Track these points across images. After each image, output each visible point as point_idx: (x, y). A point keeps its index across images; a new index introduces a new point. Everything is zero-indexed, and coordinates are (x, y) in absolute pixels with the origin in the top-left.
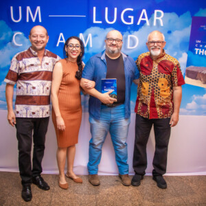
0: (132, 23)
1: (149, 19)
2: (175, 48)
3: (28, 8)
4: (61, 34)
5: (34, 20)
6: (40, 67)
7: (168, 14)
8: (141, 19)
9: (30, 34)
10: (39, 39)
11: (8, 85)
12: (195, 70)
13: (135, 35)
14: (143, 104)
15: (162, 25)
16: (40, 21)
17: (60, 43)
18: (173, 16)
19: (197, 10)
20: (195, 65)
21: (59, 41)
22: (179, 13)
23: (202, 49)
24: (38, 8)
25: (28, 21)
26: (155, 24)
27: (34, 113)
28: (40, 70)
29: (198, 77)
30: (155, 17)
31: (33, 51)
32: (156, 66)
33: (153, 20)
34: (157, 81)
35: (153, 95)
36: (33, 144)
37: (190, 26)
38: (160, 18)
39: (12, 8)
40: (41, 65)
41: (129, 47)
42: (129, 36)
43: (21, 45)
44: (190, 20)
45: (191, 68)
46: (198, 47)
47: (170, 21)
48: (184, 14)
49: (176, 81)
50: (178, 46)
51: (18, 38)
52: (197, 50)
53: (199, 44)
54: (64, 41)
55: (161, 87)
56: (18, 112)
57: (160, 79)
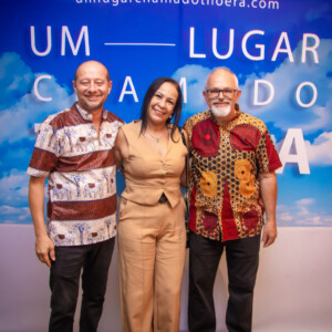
0: (262, 57)
3: (65, 29)
4: (128, 79)
5: (75, 52)
6: (96, 143)
8: (278, 50)
9: (76, 79)
10: (93, 88)
11: (34, 179)
14: (207, 213)
16: (88, 53)
21: (124, 92)
24: (85, 29)
25: (63, 53)
26: (303, 60)
28: (97, 149)
31: (83, 112)
32: (225, 137)
34: (231, 166)
38: (313, 49)
39: (33, 28)
40: (98, 138)
41: (256, 103)
42: (257, 82)
43: (50, 99)
49: (266, 164)
54: (133, 92)
55: (240, 176)
56: (62, 237)
57: (237, 162)
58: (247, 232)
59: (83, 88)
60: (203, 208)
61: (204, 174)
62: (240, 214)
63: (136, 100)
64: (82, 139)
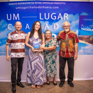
0: (55, 19)
1: (62, 17)
2: (73, 28)
3: (14, 14)
4: (27, 24)
5: (16, 19)
7: (70, 15)
8: (59, 17)
12: (82, 37)
13: (57, 24)
14: (63, 52)
15: (67, 19)
16: (19, 19)
17: (27, 28)
18: (72, 15)
19: (81, 13)
20: (82, 35)
21: (26, 27)
22: (74, 14)
23: (84, 28)
24: (18, 14)
25: (14, 19)
26: (65, 19)
27: (18, 56)
29: (83, 39)
30: (65, 16)
33: (64, 17)
34: (68, 42)
35: (67, 48)
36: (17, 69)
37: (79, 19)
38: (66, 17)
39: (7, 15)
41: (55, 28)
42: (55, 24)
43: (11, 29)
44: (78, 17)
45: (80, 36)
46: (83, 27)
47: (70, 17)
48: (76, 15)
50: (75, 27)
51: (10, 26)
52: (82, 28)
53: (83, 26)
54: (28, 27)
55: (70, 44)
56: (12, 56)
57: (70, 41)
58: (72, 56)
59: (17, 26)
60: (62, 51)
61: (63, 43)
62: (70, 52)
63: (29, 29)
64: (16, 37)
